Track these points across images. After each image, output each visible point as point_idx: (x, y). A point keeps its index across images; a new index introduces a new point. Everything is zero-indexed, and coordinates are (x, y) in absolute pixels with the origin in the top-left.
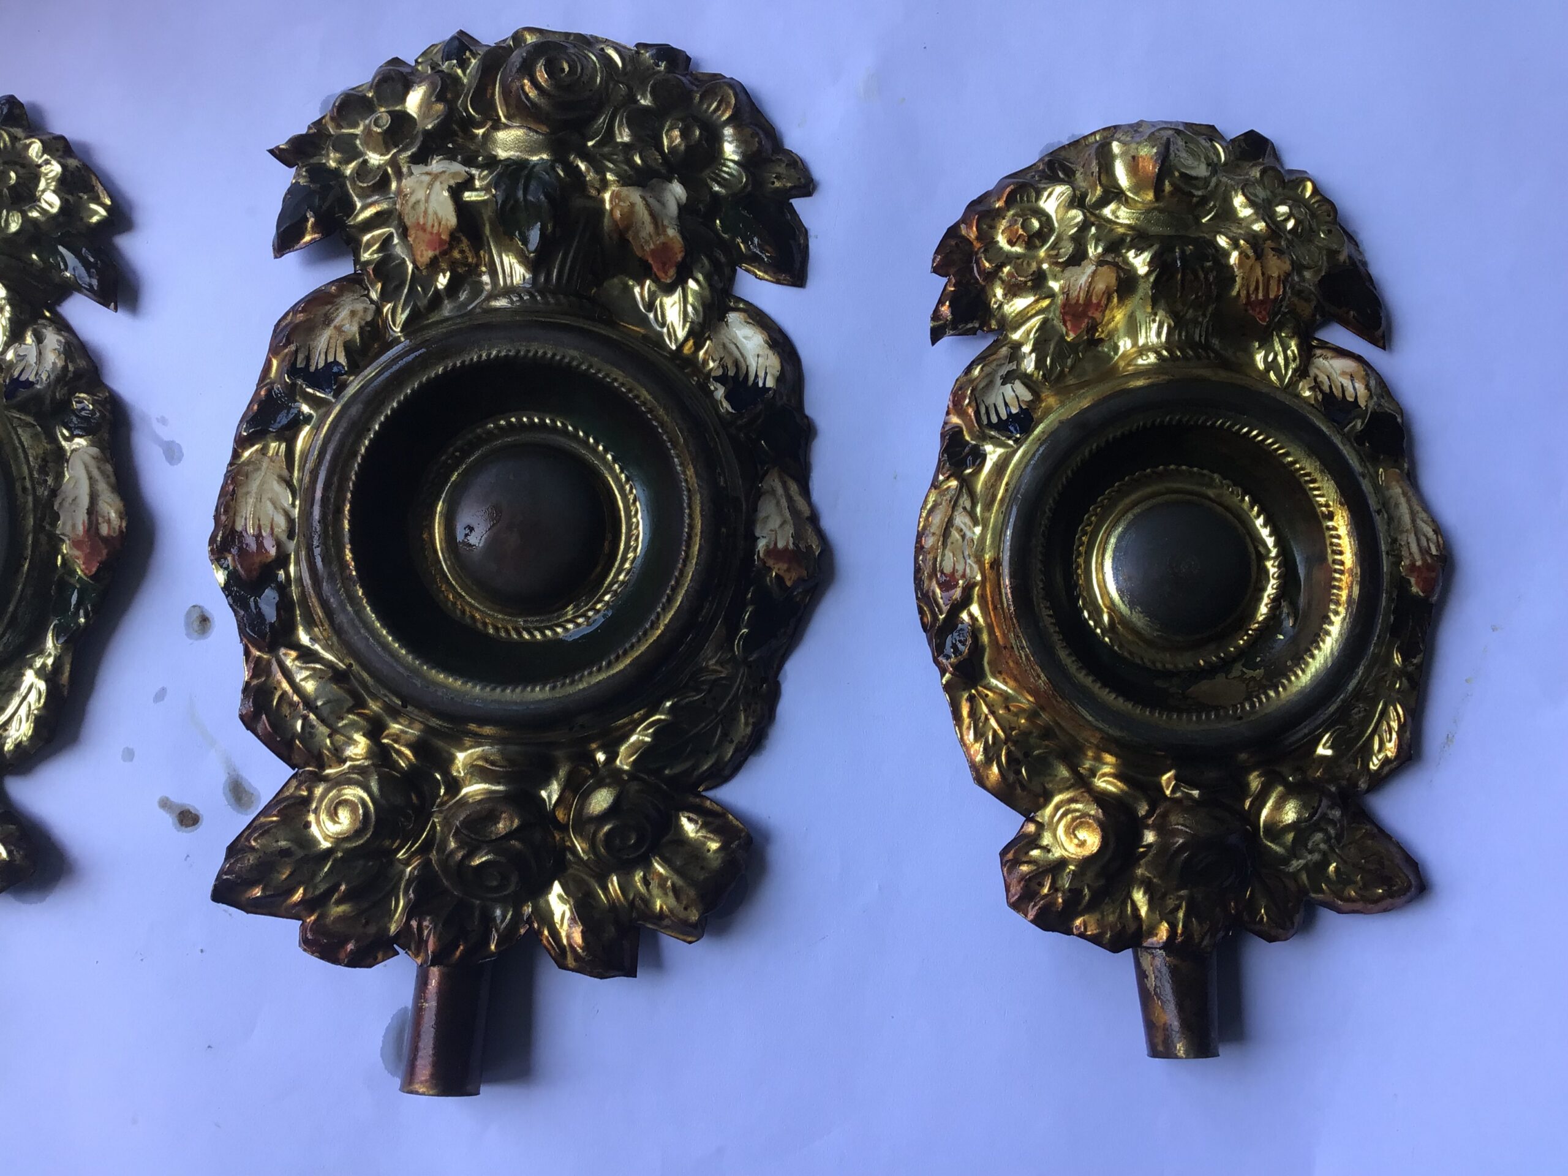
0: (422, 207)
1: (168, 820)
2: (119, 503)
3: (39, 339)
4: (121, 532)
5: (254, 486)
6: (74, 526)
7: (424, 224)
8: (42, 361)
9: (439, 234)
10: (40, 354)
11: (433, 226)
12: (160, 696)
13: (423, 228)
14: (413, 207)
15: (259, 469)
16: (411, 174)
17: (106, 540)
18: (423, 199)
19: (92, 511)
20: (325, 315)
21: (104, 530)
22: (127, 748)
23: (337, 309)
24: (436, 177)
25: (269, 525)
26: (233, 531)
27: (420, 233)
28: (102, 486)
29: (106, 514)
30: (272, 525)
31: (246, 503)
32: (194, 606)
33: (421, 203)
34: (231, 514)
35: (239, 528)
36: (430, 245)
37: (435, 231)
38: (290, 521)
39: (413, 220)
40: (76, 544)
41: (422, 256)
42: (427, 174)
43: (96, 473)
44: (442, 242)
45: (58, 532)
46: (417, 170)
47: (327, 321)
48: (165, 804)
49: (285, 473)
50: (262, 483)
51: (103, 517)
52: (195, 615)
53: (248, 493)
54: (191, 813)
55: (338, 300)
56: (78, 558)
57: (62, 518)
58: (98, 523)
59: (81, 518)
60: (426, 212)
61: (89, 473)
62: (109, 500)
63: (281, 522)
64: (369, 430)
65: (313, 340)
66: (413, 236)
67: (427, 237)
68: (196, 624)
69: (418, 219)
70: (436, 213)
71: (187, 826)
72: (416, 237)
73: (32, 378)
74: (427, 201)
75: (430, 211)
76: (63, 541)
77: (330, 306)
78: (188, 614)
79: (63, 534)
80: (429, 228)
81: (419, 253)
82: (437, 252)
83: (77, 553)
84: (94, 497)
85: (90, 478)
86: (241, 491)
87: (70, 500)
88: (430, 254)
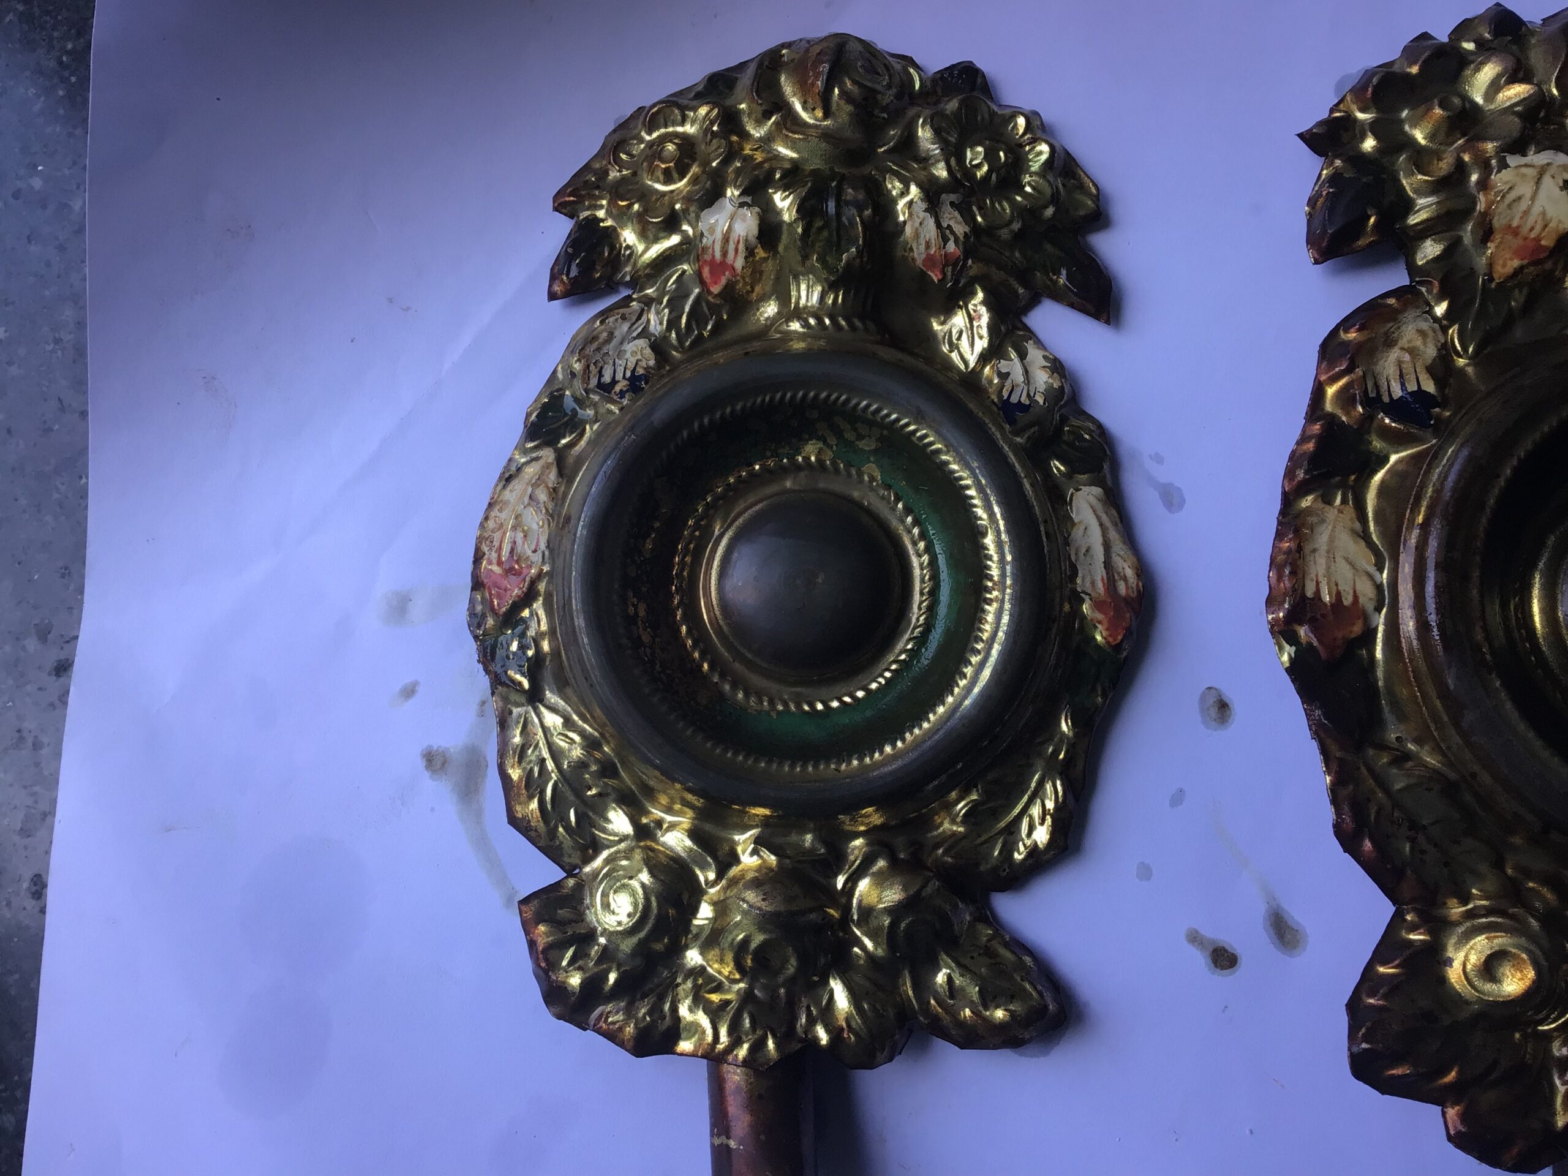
0: (1524, 205)
1: (1200, 960)
2: (1132, 559)
3: (1022, 355)
4: (1139, 591)
5: (1322, 539)
6: (1093, 583)
7: (1518, 227)
8: (1032, 381)
9: (1538, 239)
10: (1026, 372)
11: (1532, 229)
12: (1178, 798)
13: (1515, 232)
14: (1510, 206)
15: (1323, 521)
16: (1503, 165)
17: (1127, 600)
18: (1528, 195)
19: (1108, 564)
20: (1386, 333)
21: (1122, 588)
22: (1142, 863)
23: (1399, 328)
24: (1542, 171)
25: (1351, 592)
26: (1303, 596)
27: (1509, 237)
28: (1113, 535)
29: (1121, 570)
30: (1355, 592)
31: (1315, 563)
32: (1209, 688)
33: (1523, 201)
34: (1300, 576)
35: (1310, 592)
36: (1517, 253)
37: (1533, 235)
38: (1379, 587)
39: (1504, 222)
40: (1098, 605)
41: (1504, 266)
42: (1526, 165)
43: (1104, 517)
44: (1539, 248)
45: (1079, 590)
46: (1513, 160)
47: (1390, 343)
48: (1194, 938)
49: (1358, 526)
50: (1332, 539)
51: (1119, 573)
52: (1211, 700)
53: (1314, 551)
54: (1226, 951)
55: (1400, 317)
56: (1100, 622)
57: (1080, 575)
58: (1115, 581)
59: (1100, 572)
60: (1526, 213)
61: (1098, 518)
62: (1122, 553)
63: (1366, 591)
64: (1498, 476)
65: (1376, 364)
66: (1498, 241)
67: (1519, 241)
68: (1214, 712)
69: (1512, 219)
70: (1544, 213)
71: (1223, 968)
72: (1501, 242)
73: (1024, 400)
74: (1533, 198)
75: (1536, 209)
76: (1083, 601)
77: (1391, 324)
78: (1203, 699)
79: (1084, 592)
80: (1524, 231)
81: (1501, 262)
82: (1525, 262)
83: (1100, 616)
84: (1107, 546)
85: (1101, 525)
86: (1307, 548)
87: (1083, 550)
88: (1516, 263)
